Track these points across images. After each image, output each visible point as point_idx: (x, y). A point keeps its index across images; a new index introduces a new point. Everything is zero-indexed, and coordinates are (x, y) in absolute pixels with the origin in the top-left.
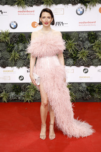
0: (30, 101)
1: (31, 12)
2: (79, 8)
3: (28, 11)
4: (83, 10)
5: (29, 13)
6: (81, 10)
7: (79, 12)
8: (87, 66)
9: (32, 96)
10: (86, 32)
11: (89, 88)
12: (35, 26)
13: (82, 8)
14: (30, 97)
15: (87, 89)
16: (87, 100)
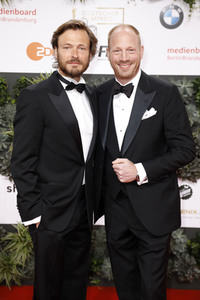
0: (12, 282)
1: (27, 13)
2: (168, 8)
3: (16, 12)
4: (181, 14)
5: (19, 16)
6: (176, 14)
7: (168, 21)
8: (189, 179)
9: (19, 267)
10: (188, 78)
11: (194, 246)
12: (38, 55)
13: (176, 8)
14: (14, 270)
15: (189, 250)
16: (187, 282)
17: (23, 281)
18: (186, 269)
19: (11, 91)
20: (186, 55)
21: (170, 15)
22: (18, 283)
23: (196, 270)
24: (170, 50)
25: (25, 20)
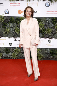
17: (17, 58)
18: (50, 56)
19: (15, 20)
20: (51, 13)
21: (47, 4)
22: (16, 58)
23: (52, 56)
24: (47, 12)
25: (18, 5)
